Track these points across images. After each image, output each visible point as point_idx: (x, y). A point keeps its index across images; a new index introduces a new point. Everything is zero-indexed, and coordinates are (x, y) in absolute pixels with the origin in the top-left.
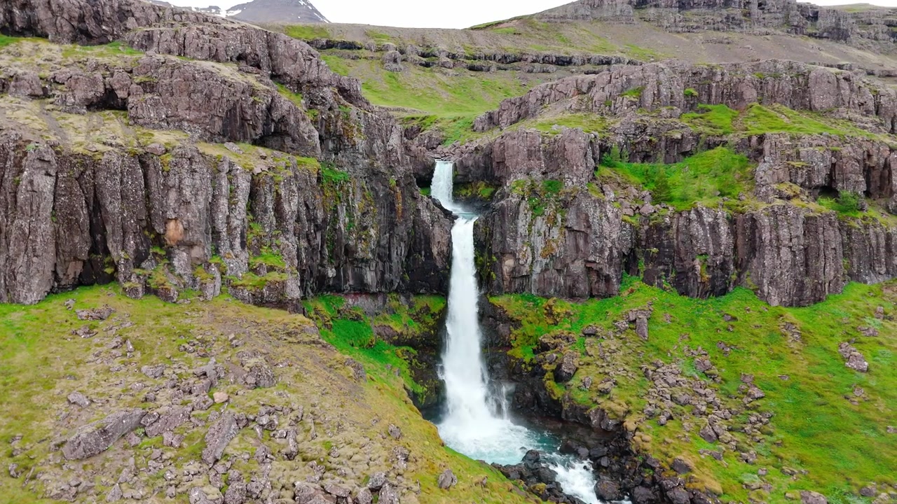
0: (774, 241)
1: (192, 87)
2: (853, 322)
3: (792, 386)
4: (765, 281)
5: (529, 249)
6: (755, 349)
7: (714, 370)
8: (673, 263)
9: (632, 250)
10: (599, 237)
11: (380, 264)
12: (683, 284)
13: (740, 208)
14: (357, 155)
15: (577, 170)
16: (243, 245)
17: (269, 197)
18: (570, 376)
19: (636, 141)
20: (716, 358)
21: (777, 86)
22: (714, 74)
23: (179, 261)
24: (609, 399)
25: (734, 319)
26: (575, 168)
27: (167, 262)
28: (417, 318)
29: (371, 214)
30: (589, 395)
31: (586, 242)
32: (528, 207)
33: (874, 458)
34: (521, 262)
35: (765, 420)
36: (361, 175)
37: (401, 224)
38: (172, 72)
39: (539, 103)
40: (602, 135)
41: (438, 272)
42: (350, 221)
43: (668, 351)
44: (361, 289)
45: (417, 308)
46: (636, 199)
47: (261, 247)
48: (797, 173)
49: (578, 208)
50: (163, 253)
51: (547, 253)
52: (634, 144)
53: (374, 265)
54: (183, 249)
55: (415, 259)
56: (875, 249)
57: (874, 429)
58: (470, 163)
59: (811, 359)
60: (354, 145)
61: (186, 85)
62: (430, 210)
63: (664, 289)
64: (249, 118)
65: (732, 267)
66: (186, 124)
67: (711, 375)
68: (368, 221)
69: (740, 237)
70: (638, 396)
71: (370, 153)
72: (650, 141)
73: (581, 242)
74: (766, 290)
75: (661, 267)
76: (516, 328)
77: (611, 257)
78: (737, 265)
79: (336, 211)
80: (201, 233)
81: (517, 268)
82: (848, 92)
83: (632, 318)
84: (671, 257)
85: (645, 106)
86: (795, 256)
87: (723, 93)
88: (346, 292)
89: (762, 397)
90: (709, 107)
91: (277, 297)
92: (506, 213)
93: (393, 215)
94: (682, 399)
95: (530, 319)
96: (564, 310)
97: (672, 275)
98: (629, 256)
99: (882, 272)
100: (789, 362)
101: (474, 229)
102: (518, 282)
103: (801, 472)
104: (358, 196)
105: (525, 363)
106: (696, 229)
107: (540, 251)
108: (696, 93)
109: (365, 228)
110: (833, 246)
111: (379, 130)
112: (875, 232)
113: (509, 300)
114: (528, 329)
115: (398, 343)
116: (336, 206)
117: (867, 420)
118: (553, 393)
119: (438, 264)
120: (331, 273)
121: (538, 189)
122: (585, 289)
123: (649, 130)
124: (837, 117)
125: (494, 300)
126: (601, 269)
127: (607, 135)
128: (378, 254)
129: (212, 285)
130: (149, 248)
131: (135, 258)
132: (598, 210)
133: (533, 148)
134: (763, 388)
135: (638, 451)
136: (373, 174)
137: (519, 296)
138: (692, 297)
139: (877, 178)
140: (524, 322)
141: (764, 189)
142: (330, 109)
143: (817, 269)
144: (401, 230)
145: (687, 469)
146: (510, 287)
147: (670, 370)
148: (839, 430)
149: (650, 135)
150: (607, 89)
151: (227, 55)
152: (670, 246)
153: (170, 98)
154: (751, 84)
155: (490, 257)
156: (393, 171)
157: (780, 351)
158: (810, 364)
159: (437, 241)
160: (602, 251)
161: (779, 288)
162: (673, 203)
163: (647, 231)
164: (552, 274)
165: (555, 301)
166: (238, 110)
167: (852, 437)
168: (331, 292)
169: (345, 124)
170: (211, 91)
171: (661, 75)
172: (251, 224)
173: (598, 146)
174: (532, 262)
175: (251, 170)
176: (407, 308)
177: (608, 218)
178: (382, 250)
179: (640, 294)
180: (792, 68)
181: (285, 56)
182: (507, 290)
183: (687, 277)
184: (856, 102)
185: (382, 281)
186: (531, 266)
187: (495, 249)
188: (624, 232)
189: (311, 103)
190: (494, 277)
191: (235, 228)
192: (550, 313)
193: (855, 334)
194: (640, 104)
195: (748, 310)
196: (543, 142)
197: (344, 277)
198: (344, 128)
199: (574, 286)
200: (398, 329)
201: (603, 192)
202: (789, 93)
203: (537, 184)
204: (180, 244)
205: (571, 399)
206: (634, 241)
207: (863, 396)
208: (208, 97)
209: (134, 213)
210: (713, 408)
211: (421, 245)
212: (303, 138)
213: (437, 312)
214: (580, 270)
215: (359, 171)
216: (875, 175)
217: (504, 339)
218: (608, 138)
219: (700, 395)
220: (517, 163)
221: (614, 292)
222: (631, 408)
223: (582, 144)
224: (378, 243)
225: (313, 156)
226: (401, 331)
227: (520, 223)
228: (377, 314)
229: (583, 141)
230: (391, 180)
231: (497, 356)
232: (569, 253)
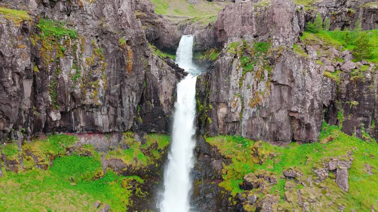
5: (239, 99)
8: (373, 115)
9: (332, 102)
10: (302, 90)
11: (112, 109)
14: (86, 16)
15: (284, 31)
19: (336, 13)
26: (281, 29)
28: (147, 153)
29: (101, 67)
31: (290, 94)
32: (240, 63)
34: (232, 110)
36: (92, 34)
37: (133, 77)
40: (307, 8)
41: (164, 116)
42: (77, 73)
43: (372, 206)
45: (149, 144)
46: (337, 58)
49: (283, 65)
51: (254, 103)
52: (334, 15)
53: (105, 109)
55: (146, 106)
58: (205, 35)
60: (81, 7)
62: (158, 66)
63: (364, 139)
68: (97, 73)
71: (100, 16)
72: (349, 12)
73: (285, 94)
75: (361, 119)
76: (227, 164)
77: (312, 109)
79: (58, 63)
81: (229, 115)
83: (332, 167)
84: (371, 110)
88: (78, 132)
92: (220, 69)
93: (123, 69)
95: (239, 157)
96: (268, 152)
97: (372, 127)
98: (328, 108)
101: (197, 82)
102: (230, 126)
104: (88, 51)
105: (231, 196)
107: (249, 101)
109: (95, 79)
113: (222, 141)
114: (236, 165)
115: (127, 174)
116: (58, 58)
119: (164, 110)
120: (55, 116)
121: (249, 49)
122: (288, 134)
123: (348, 3)
125: (210, 140)
126: (303, 118)
127: (311, 8)
128: (109, 101)
132: (302, 67)
133: (246, 15)
136: (102, 33)
137: (230, 137)
140: (234, 160)
144: (132, 81)
146: (224, 130)
149: (349, 8)
152: (371, 99)
155: (208, 106)
156: (125, 33)
159: (164, 91)
160: (304, 103)
162: (374, 60)
163: (347, 86)
164: (258, 121)
165: (260, 144)
168: (64, 131)
173: (303, 16)
174: (242, 110)
176: (140, 143)
177: (311, 74)
178: (112, 98)
179: (339, 143)
182: (222, 132)
185: (115, 123)
186: (241, 113)
187: (212, 99)
188: (325, 86)
190: (210, 121)
192: (256, 154)
196: (255, 10)
197: (76, 119)
199: (277, 131)
200: (128, 162)
201: (307, 51)
203: (249, 45)
206: (334, 94)
211: (151, 94)
213: (162, 149)
214: (283, 119)
215: (88, 30)
217: (217, 173)
218: (312, 11)
220: (233, 29)
221: (315, 139)
223: (289, 9)
224: (108, 92)
225: (24, 10)
226: (130, 163)
227: (233, 78)
228: (111, 150)
229: (289, 6)
230: (120, 40)
231: (210, 187)
232: (274, 103)
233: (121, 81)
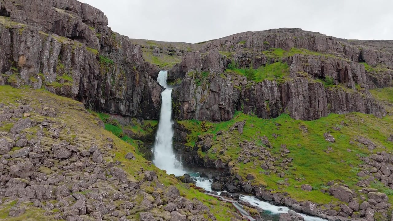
0: (296, 93)
1: (39, 9)
2: (330, 125)
3: (302, 148)
4: (293, 110)
5: (195, 100)
6: (288, 135)
7: (270, 144)
8: (255, 105)
9: (238, 100)
10: (224, 94)
11: (128, 102)
12: (259, 113)
13: (283, 82)
14: (118, 54)
15: (215, 66)
16: (54, 71)
17: (69, 54)
18: (208, 148)
19: (243, 60)
20: (271, 140)
21: (302, 41)
22: (276, 36)
23: (23, 73)
24: (223, 155)
25: (280, 125)
26: (214, 65)
27: (18, 74)
28: (145, 129)
29: (124, 80)
30: (215, 155)
31: (219, 96)
32: (194, 81)
33: (334, 172)
34: (191, 105)
35: (289, 161)
36: (120, 63)
37: (138, 87)
38: (31, 3)
39: (206, 50)
40: (228, 57)
41: (155, 109)
42: (113, 81)
43: (251, 137)
44: (118, 113)
45: (145, 125)
46: (241, 80)
47: (63, 73)
48: (306, 68)
49: (215, 82)
50: (17, 70)
51: (202, 101)
52: (242, 62)
53: (125, 102)
54: (25, 68)
55: (144, 103)
56: (341, 100)
57: (335, 161)
58: (174, 71)
59: (311, 138)
60: (117, 50)
61: (36, 7)
62: (152, 82)
63: (252, 115)
64: (66, 27)
65: (280, 105)
66: (35, 24)
67: (268, 145)
68: (122, 82)
69: (283, 93)
70: (236, 154)
71: (124, 55)
72: (248, 60)
73: (217, 97)
74: (294, 114)
75: (250, 106)
76: (189, 134)
77: (229, 103)
78: (282, 105)
79: (106, 75)
80: (34, 62)
81: (190, 108)
82: (331, 44)
83: (236, 125)
84: (254, 102)
85: (247, 47)
86: (305, 98)
87: (280, 44)
88: (111, 113)
89: (289, 153)
90: (275, 49)
91: (67, 92)
92: (185, 84)
93: (134, 82)
94: (254, 154)
95: (195, 130)
96: (209, 125)
97: (255, 110)
98: (237, 103)
99: (345, 110)
100: (302, 140)
101: (172, 92)
102: (190, 114)
103: (303, 179)
104: (118, 71)
105: (191, 148)
106: (264, 89)
107: (199, 100)
108: (269, 43)
109: (121, 86)
110: (322, 96)
111: (129, 46)
112: (341, 93)
113: (186, 122)
114: (194, 134)
115: (135, 138)
116: (106, 73)
117: (333, 158)
118: (200, 155)
119: (155, 105)
120: (103, 101)
121: (199, 75)
122: (219, 117)
123: (248, 56)
124: (327, 53)
125: (179, 122)
126: (225, 108)
127: (230, 57)
128: (127, 98)
129: (37, 83)
130: (10, 67)
131: (3, 69)
132: (224, 83)
133: (197, 59)
134: (290, 149)
135: (233, 174)
136: (125, 63)
137: (190, 120)
138: (264, 118)
139: (343, 75)
140: (192, 131)
141: (293, 74)
142: (107, 34)
143: (315, 105)
145: (253, 178)
146: (187, 117)
147: (250, 143)
148: (320, 163)
149: (249, 58)
150: (232, 42)
151: (61, 7)
152: (254, 98)
153: (29, 13)
154: (291, 40)
155: (178, 104)
156: (135, 64)
157: (298, 136)
158: (311, 140)
159: (155, 95)
160: (225, 100)
161: (299, 112)
162: (255, 80)
163: (244, 92)
164: (205, 110)
165: (206, 122)
166: (61, 23)
167: (326, 165)
168: (104, 111)
169: (113, 40)
170: (47, 11)
171: (254, 36)
172: (60, 64)
173: (226, 61)
174: (196, 105)
175: (62, 43)
176: (140, 124)
177: (228, 86)
178: (129, 96)
179: (241, 117)
180: (308, 35)
181: (89, 13)
182: (186, 118)
183: (261, 110)
184: (335, 48)
185: (128, 111)
186: (196, 107)
187: (180, 100)
188: (235, 92)
189: (99, 31)
190: (180, 112)
191: (51, 63)
192: (204, 127)
193: (331, 129)
194: (245, 46)
195: (286, 122)
196: (202, 56)
197: (110, 105)
198: (112, 42)
199: (214, 115)
200: (135, 132)
201: (227, 77)
202: (307, 44)
203: (199, 73)
204: (25, 66)
205: (208, 157)
206: (239, 96)
207: (332, 150)
208: (46, 14)
209: (4, 51)
210: (268, 157)
211: (147, 96)
212: (92, 41)
213: (154, 126)
214: (216, 109)
215: (119, 61)
216: (342, 73)
217: (183, 139)
218: (231, 59)
219: (263, 152)
220: (191, 65)
221: (231, 118)
222: (232, 158)
223: (217, 56)
224: (127, 93)
225: (96, 49)
226: (136, 133)
227: (191, 88)
228: (125, 125)
229: (217, 54)
230: (133, 67)
231: (180, 145)
232: (211, 101)
233: (133, 88)
